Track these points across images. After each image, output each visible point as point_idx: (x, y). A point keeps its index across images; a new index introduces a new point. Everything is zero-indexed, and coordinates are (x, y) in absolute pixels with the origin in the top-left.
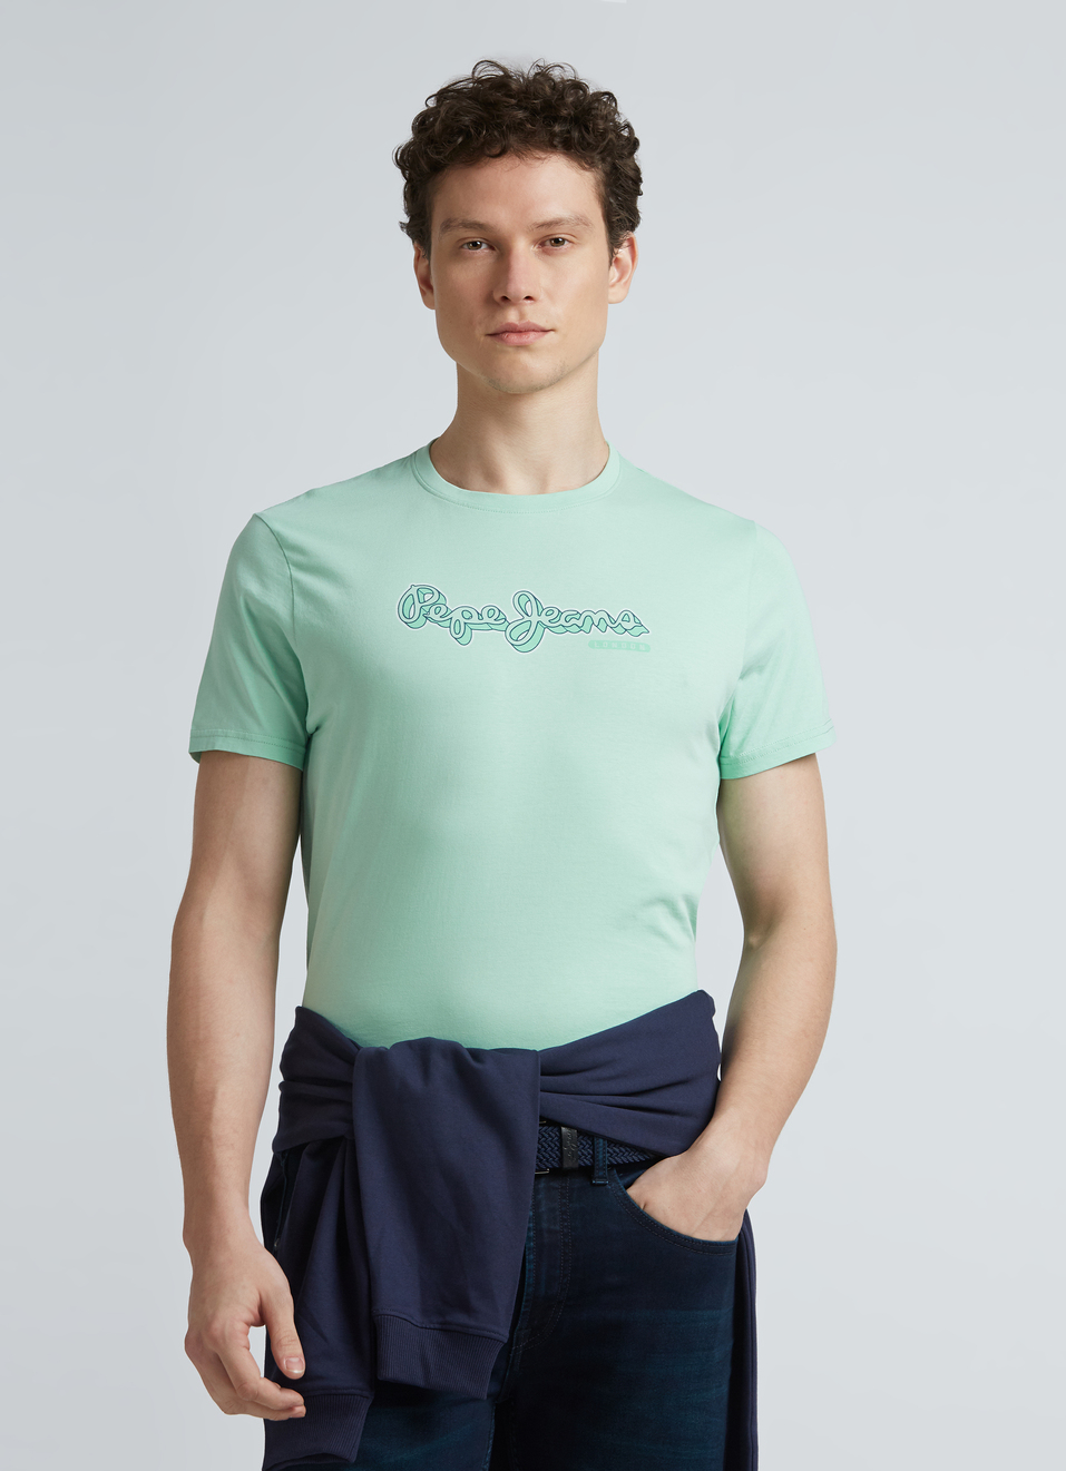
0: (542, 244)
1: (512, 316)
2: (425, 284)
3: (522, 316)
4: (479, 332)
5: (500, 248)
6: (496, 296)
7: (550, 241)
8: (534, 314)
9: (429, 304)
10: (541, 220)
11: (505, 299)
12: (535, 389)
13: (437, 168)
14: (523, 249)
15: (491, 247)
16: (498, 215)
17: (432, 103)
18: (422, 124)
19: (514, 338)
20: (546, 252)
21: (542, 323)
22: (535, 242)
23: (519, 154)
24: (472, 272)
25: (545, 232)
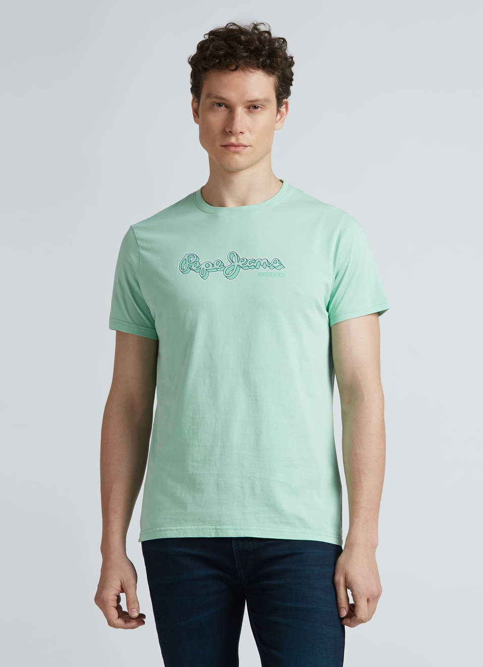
0: (249, 108)
1: (233, 140)
2: (196, 112)
3: (237, 140)
4: (218, 144)
5: (230, 108)
6: (228, 130)
7: (253, 107)
8: (243, 139)
9: (197, 122)
10: (250, 99)
11: (230, 132)
12: (239, 170)
13: (206, 70)
14: (240, 111)
15: (226, 107)
16: (231, 95)
17: (207, 37)
18: (202, 47)
19: (233, 149)
20: (250, 112)
21: (246, 144)
22: (246, 107)
23: (243, 70)
24: (218, 117)
25: (251, 104)
